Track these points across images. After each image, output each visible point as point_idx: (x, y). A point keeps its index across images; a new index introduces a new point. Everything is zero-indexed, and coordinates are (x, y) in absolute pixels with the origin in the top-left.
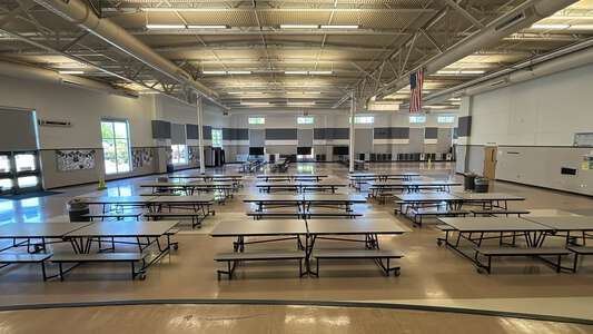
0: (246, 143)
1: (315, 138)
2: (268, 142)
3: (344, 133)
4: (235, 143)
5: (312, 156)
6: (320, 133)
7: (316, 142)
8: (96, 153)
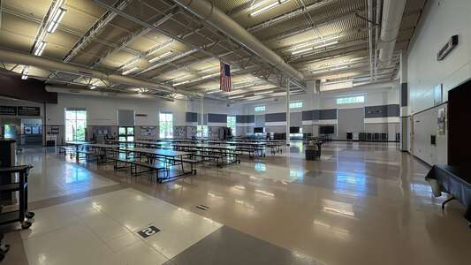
0: (253, 125)
1: (304, 119)
2: (267, 124)
3: (331, 114)
4: (246, 125)
5: (300, 135)
6: (308, 115)
7: (305, 123)
8: (157, 128)
